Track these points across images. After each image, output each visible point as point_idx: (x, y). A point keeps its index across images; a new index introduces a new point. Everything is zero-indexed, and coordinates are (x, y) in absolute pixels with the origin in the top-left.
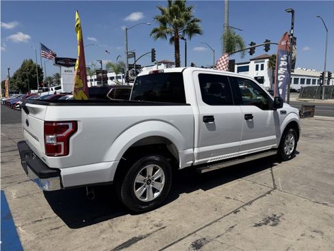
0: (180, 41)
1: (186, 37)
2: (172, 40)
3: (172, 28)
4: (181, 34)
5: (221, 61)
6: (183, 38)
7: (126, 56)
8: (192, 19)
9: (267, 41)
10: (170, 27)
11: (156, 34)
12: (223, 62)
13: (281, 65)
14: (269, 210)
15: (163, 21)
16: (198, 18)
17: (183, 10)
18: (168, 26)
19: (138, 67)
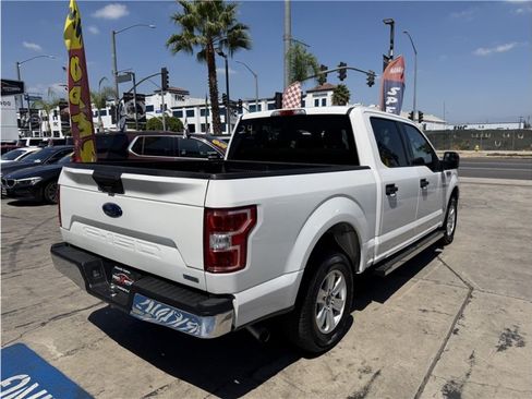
0: (217, 56)
1: (226, 51)
2: (202, 55)
4: (218, 46)
5: (290, 94)
6: (221, 54)
7: (114, 79)
8: (235, 24)
9: (342, 64)
10: (199, 36)
11: (174, 45)
12: (293, 95)
13: (387, 103)
14: (493, 322)
15: (189, 25)
16: (244, 24)
17: (220, 9)
18: (196, 33)
19: (141, 98)
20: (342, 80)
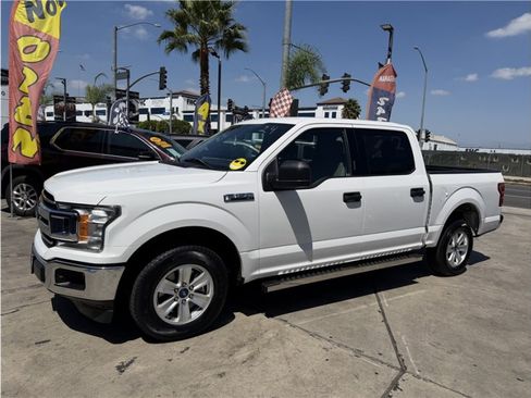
0: (211, 57)
1: (221, 52)
2: (196, 55)
3: (197, 34)
4: (213, 46)
6: (214, 54)
7: (113, 76)
8: (232, 23)
9: (346, 75)
10: (192, 32)
11: (166, 43)
15: (182, 20)
16: (242, 24)
17: (217, 7)
18: (190, 30)
19: (134, 96)
20: (345, 91)
